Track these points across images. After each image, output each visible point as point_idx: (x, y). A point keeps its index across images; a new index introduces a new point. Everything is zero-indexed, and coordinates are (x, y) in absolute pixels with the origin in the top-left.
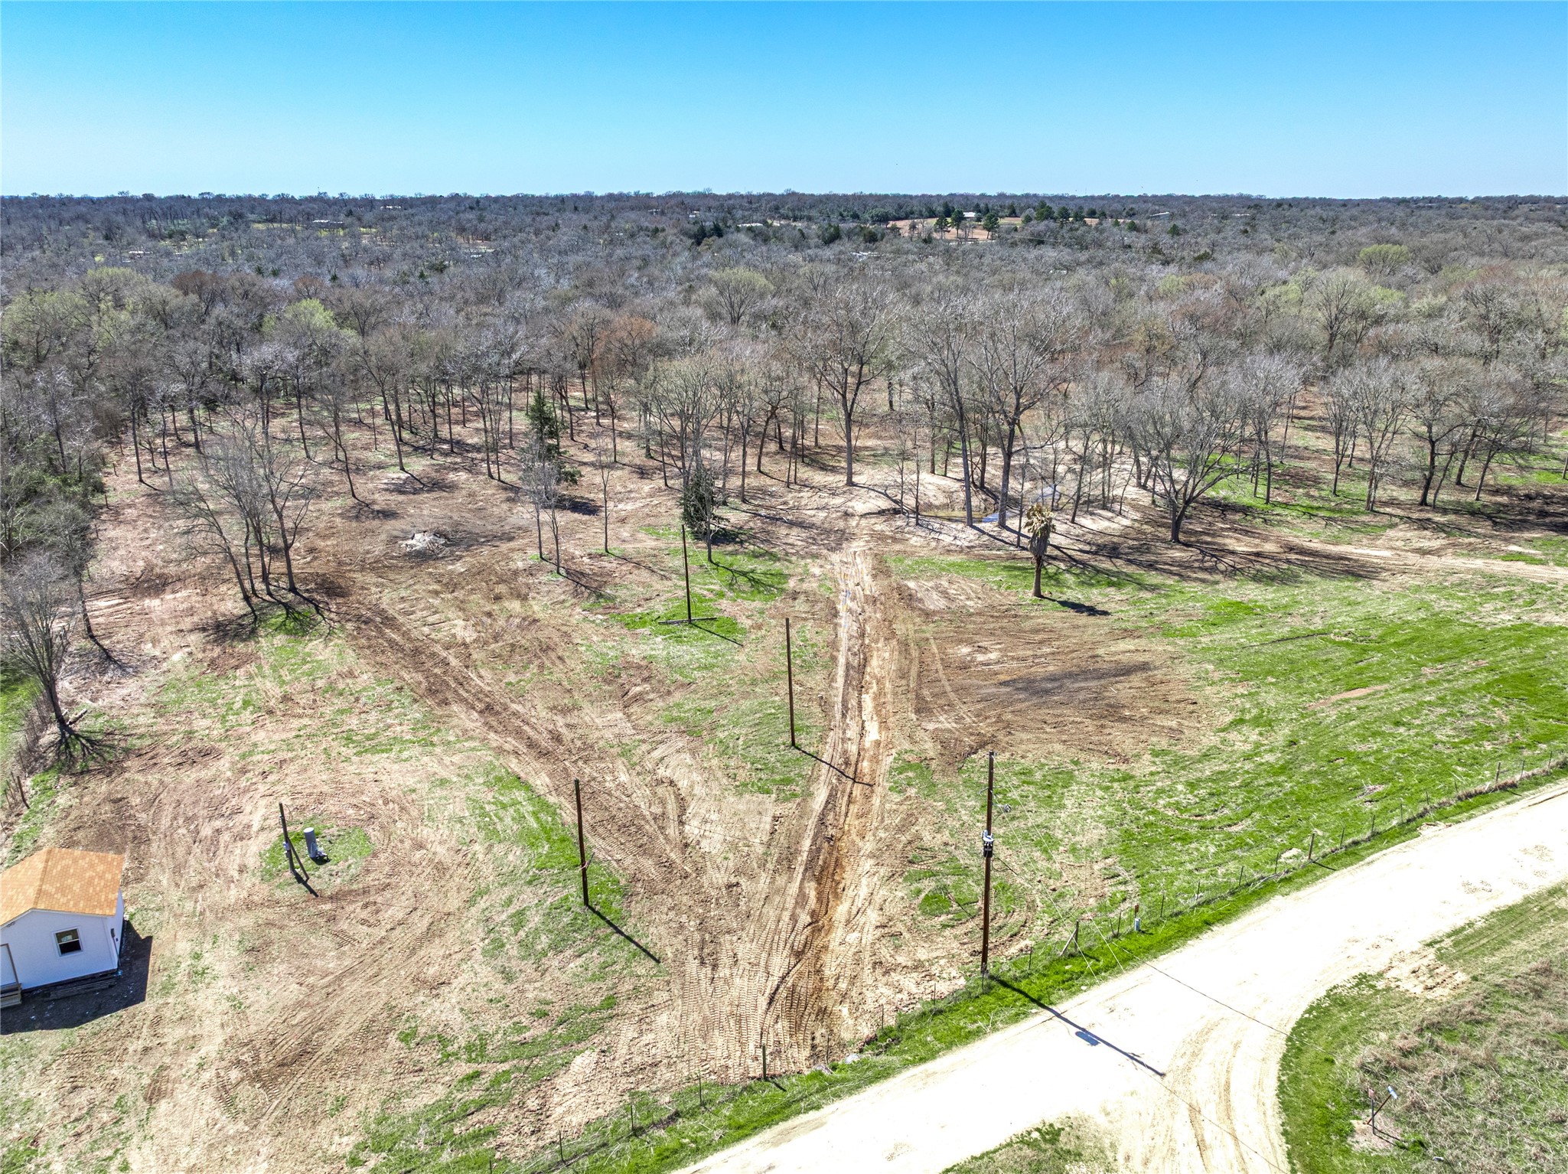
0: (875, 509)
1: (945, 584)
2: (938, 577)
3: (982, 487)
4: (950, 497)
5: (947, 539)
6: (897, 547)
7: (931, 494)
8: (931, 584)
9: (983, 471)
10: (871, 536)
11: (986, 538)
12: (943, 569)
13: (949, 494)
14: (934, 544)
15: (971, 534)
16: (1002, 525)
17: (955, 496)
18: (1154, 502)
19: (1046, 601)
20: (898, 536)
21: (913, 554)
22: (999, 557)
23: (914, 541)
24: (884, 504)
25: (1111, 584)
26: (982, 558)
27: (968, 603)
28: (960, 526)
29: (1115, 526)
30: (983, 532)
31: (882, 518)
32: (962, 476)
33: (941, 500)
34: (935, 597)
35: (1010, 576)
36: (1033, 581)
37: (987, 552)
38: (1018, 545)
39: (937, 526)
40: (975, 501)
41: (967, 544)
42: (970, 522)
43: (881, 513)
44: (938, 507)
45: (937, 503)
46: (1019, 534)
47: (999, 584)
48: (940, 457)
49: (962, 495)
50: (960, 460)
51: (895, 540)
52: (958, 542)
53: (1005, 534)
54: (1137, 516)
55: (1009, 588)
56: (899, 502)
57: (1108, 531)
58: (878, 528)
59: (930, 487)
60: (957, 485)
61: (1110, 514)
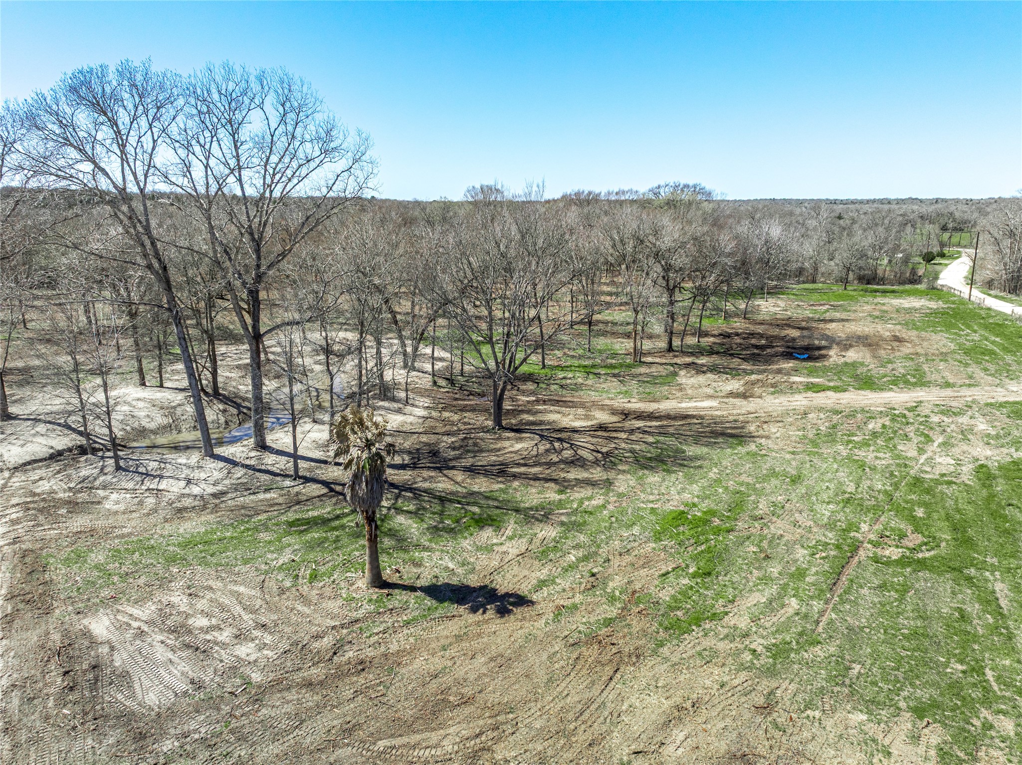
0: (44, 452)
1: (179, 599)
2: (164, 583)
3: (216, 394)
4: (172, 414)
5: (173, 487)
6: (79, 522)
7: (142, 414)
8: (147, 611)
9: (214, 374)
10: (25, 506)
11: (239, 472)
12: (172, 560)
13: (170, 410)
14: (151, 501)
15: (214, 470)
16: (263, 446)
17: (179, 411)
18: (435, 383)
19: (400, 596)
20: (82, 497)
21: (107, 533)
22: (272, 504)
23: (114, 501)
24: (62, 441)
25: (481, 522)
26: (247, 513)
27: (245, 650)
28: (195, 457)
29: (410, 419)
30: (235, 464)
31: (56, 467)
32: (185, 383)
33: (160, 420)
34: (161, 653)
35: (311, 546)
36: (359, 550)
37: (249, 499)
38: (296, 476)
39: (153, 465)
40: (210, 415)
41: (211, 490)
42: (208, 447)
43: (55, 456)
44: (154, 432)
45: (152, 426)
46: (295, 456)
47: (291, 568)
48: (149, 365)
49: (190, 409)
50: (180, 366)
51: (74, 506)
52: (196, 490)
53: (270, 460)
54: (427, 402)
55: (314, 577)
56: (86, 434)
57: (407, 428)
58: (44, 487)
59: (141, 404)
60: (180, 396)
61: (396, 405)
